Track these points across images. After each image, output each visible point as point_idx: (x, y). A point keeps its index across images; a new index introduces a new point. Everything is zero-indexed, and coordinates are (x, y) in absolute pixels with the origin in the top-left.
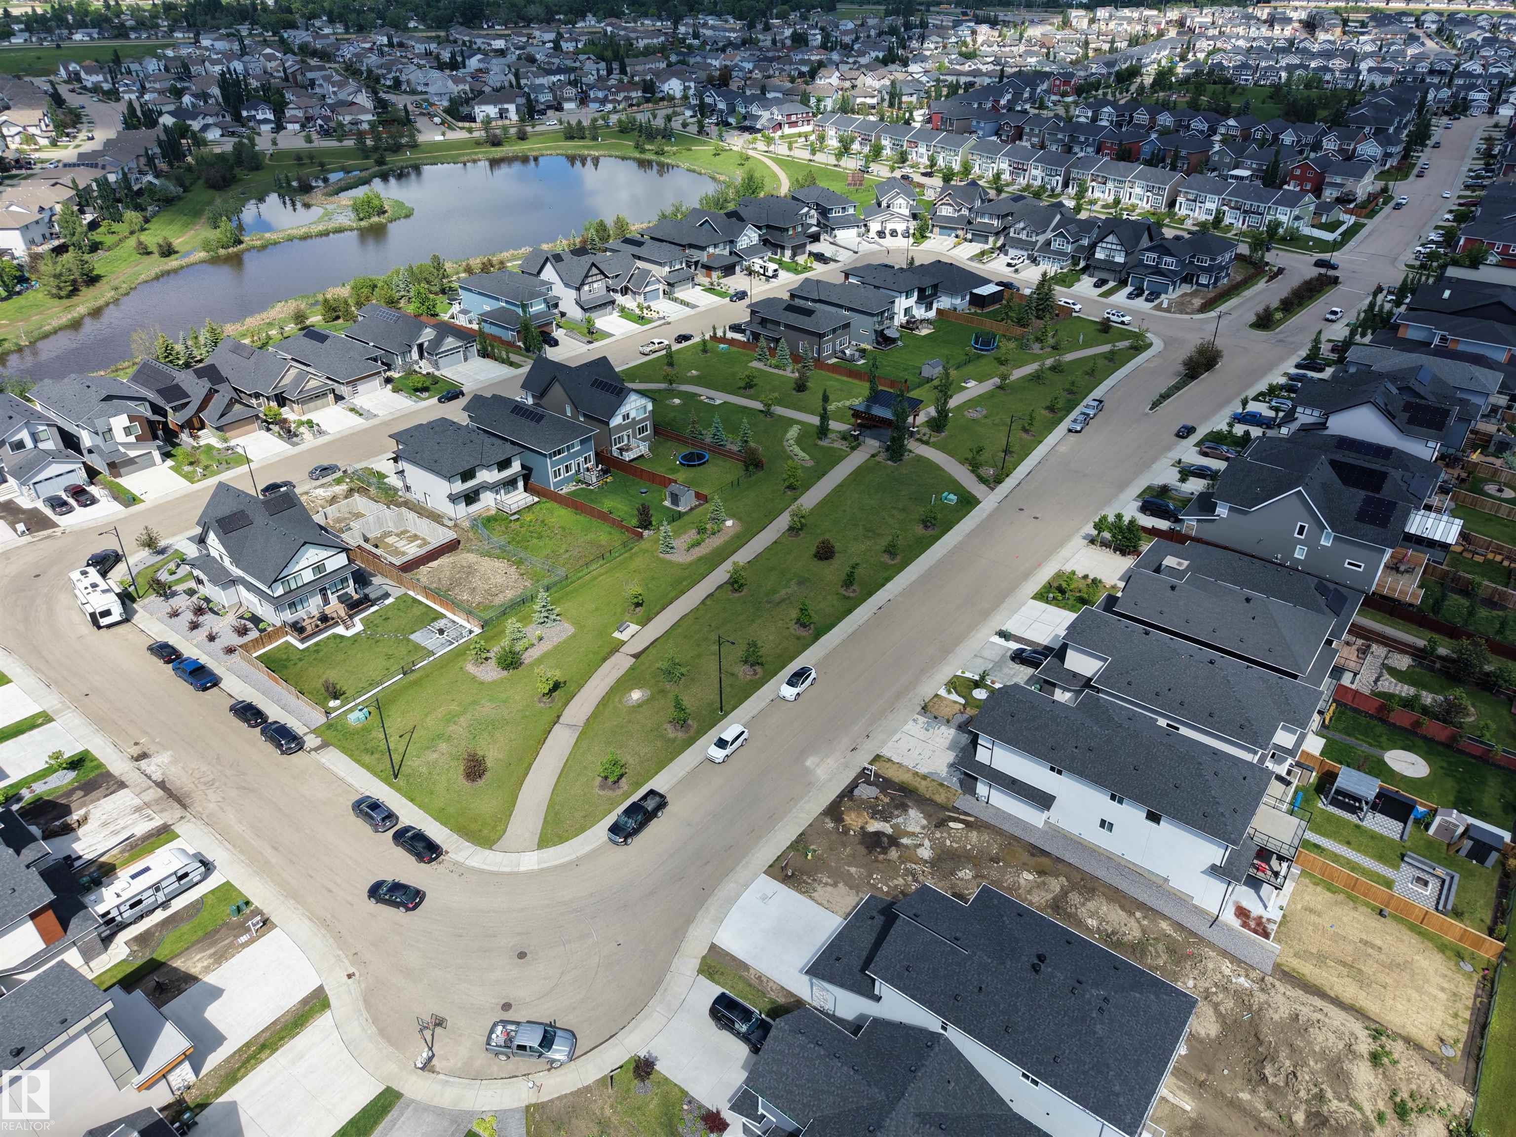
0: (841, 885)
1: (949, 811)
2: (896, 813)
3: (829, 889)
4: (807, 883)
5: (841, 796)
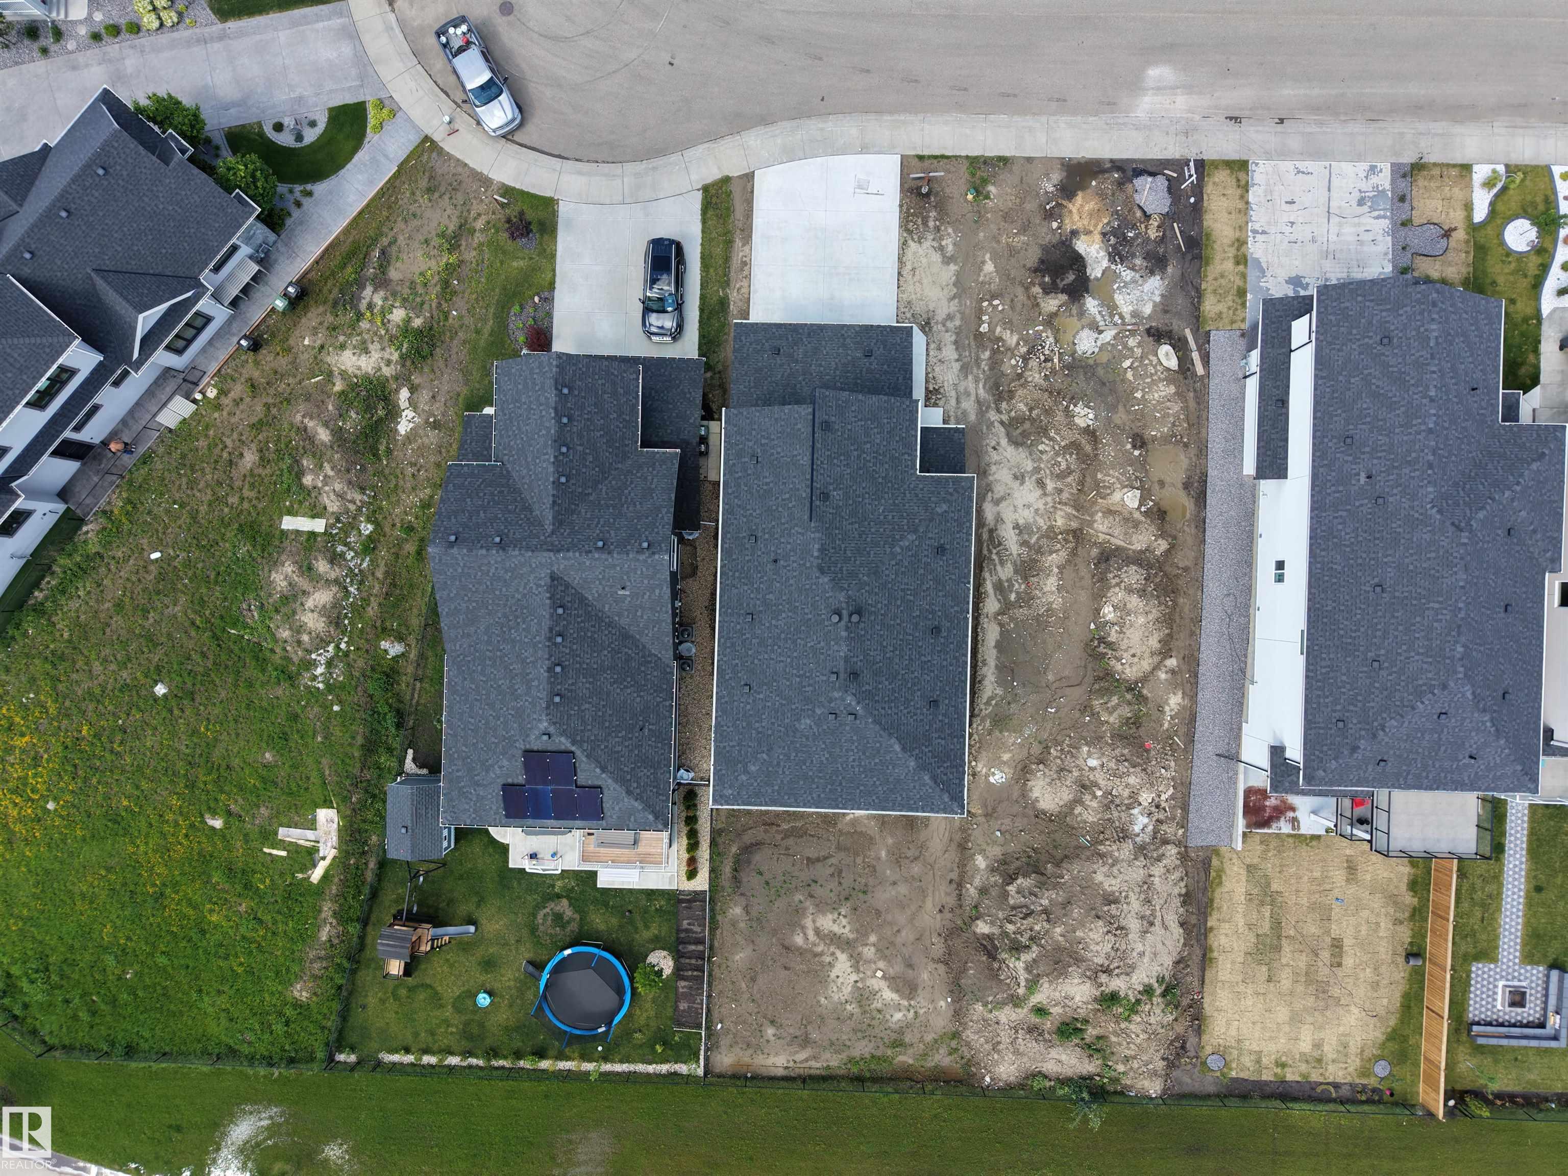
0: (953, 267)
1: (1195, 333)
2: (1138, 262)
3: (936, 257)
4: (925, 223)
5: (1118, 165)
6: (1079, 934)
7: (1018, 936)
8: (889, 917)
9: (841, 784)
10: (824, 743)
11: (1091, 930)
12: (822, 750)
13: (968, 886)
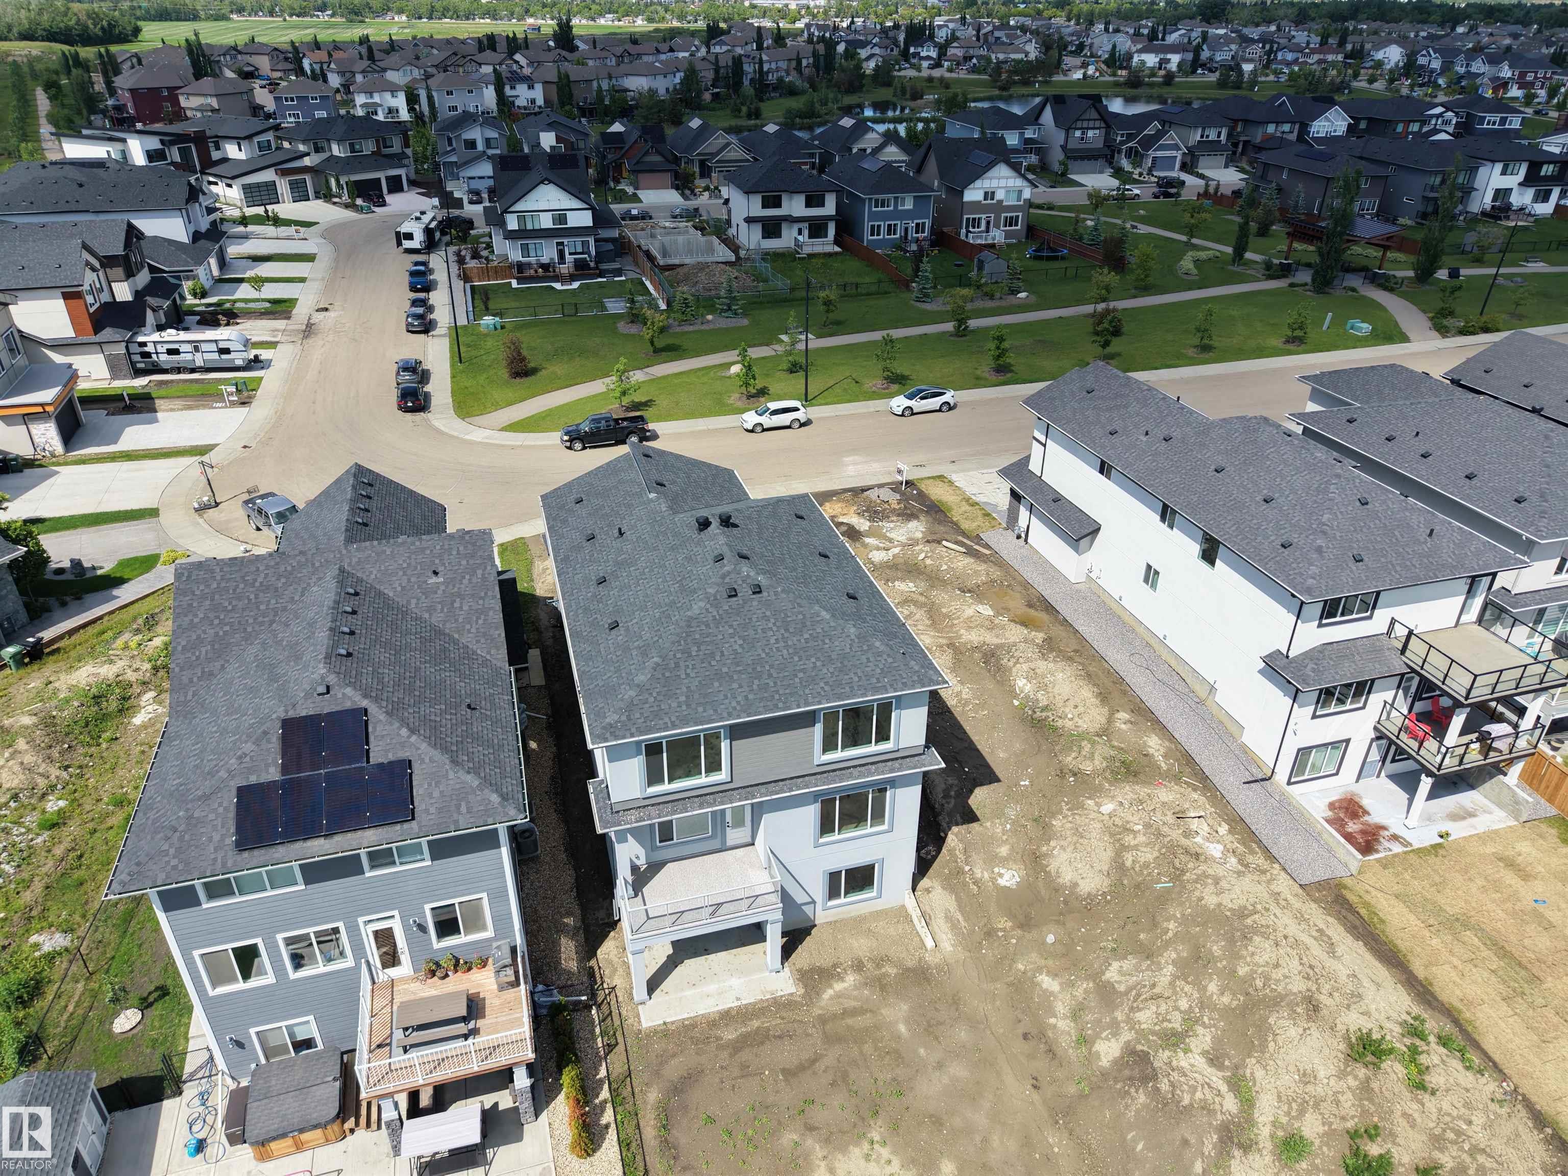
1: (966, 537)
2: (893, 518)
5: (848, 490)
6: (1242, 971)
7: (1165, 1024)
8: (957, 1122)
9: (770, 676)
10: (731, 626)
11: (1253, 954)
12: (732, 636)
13: (1052, 1021)
